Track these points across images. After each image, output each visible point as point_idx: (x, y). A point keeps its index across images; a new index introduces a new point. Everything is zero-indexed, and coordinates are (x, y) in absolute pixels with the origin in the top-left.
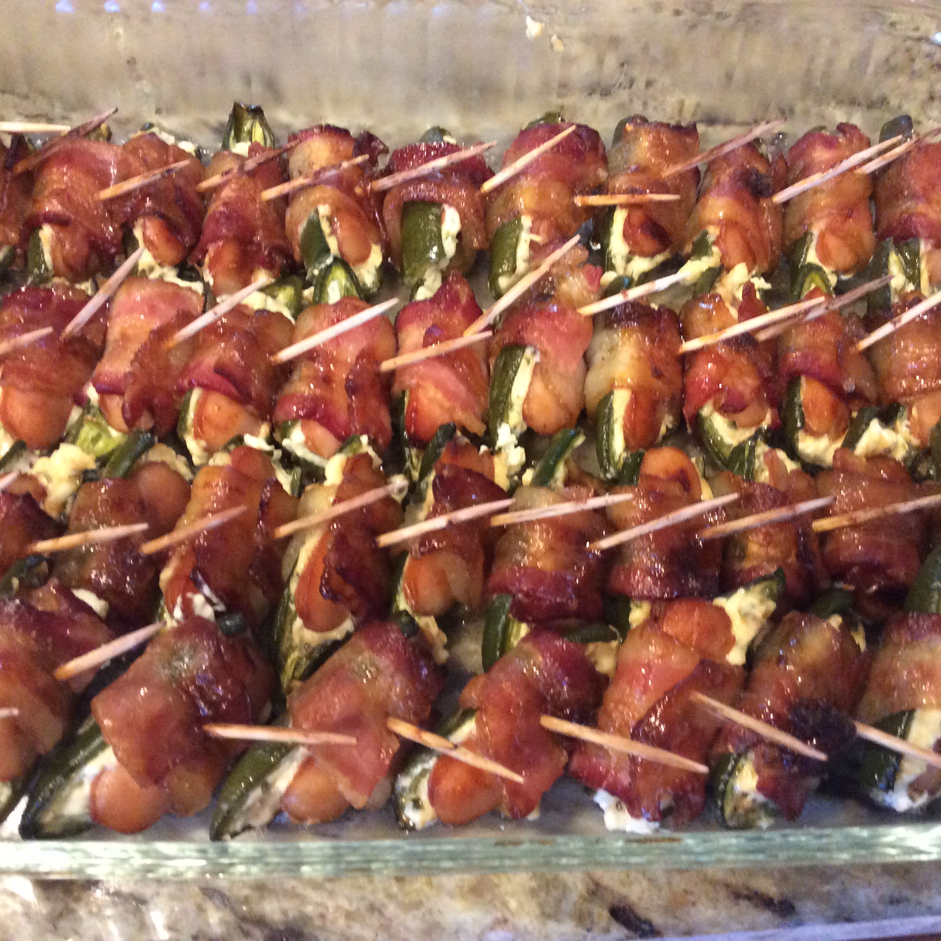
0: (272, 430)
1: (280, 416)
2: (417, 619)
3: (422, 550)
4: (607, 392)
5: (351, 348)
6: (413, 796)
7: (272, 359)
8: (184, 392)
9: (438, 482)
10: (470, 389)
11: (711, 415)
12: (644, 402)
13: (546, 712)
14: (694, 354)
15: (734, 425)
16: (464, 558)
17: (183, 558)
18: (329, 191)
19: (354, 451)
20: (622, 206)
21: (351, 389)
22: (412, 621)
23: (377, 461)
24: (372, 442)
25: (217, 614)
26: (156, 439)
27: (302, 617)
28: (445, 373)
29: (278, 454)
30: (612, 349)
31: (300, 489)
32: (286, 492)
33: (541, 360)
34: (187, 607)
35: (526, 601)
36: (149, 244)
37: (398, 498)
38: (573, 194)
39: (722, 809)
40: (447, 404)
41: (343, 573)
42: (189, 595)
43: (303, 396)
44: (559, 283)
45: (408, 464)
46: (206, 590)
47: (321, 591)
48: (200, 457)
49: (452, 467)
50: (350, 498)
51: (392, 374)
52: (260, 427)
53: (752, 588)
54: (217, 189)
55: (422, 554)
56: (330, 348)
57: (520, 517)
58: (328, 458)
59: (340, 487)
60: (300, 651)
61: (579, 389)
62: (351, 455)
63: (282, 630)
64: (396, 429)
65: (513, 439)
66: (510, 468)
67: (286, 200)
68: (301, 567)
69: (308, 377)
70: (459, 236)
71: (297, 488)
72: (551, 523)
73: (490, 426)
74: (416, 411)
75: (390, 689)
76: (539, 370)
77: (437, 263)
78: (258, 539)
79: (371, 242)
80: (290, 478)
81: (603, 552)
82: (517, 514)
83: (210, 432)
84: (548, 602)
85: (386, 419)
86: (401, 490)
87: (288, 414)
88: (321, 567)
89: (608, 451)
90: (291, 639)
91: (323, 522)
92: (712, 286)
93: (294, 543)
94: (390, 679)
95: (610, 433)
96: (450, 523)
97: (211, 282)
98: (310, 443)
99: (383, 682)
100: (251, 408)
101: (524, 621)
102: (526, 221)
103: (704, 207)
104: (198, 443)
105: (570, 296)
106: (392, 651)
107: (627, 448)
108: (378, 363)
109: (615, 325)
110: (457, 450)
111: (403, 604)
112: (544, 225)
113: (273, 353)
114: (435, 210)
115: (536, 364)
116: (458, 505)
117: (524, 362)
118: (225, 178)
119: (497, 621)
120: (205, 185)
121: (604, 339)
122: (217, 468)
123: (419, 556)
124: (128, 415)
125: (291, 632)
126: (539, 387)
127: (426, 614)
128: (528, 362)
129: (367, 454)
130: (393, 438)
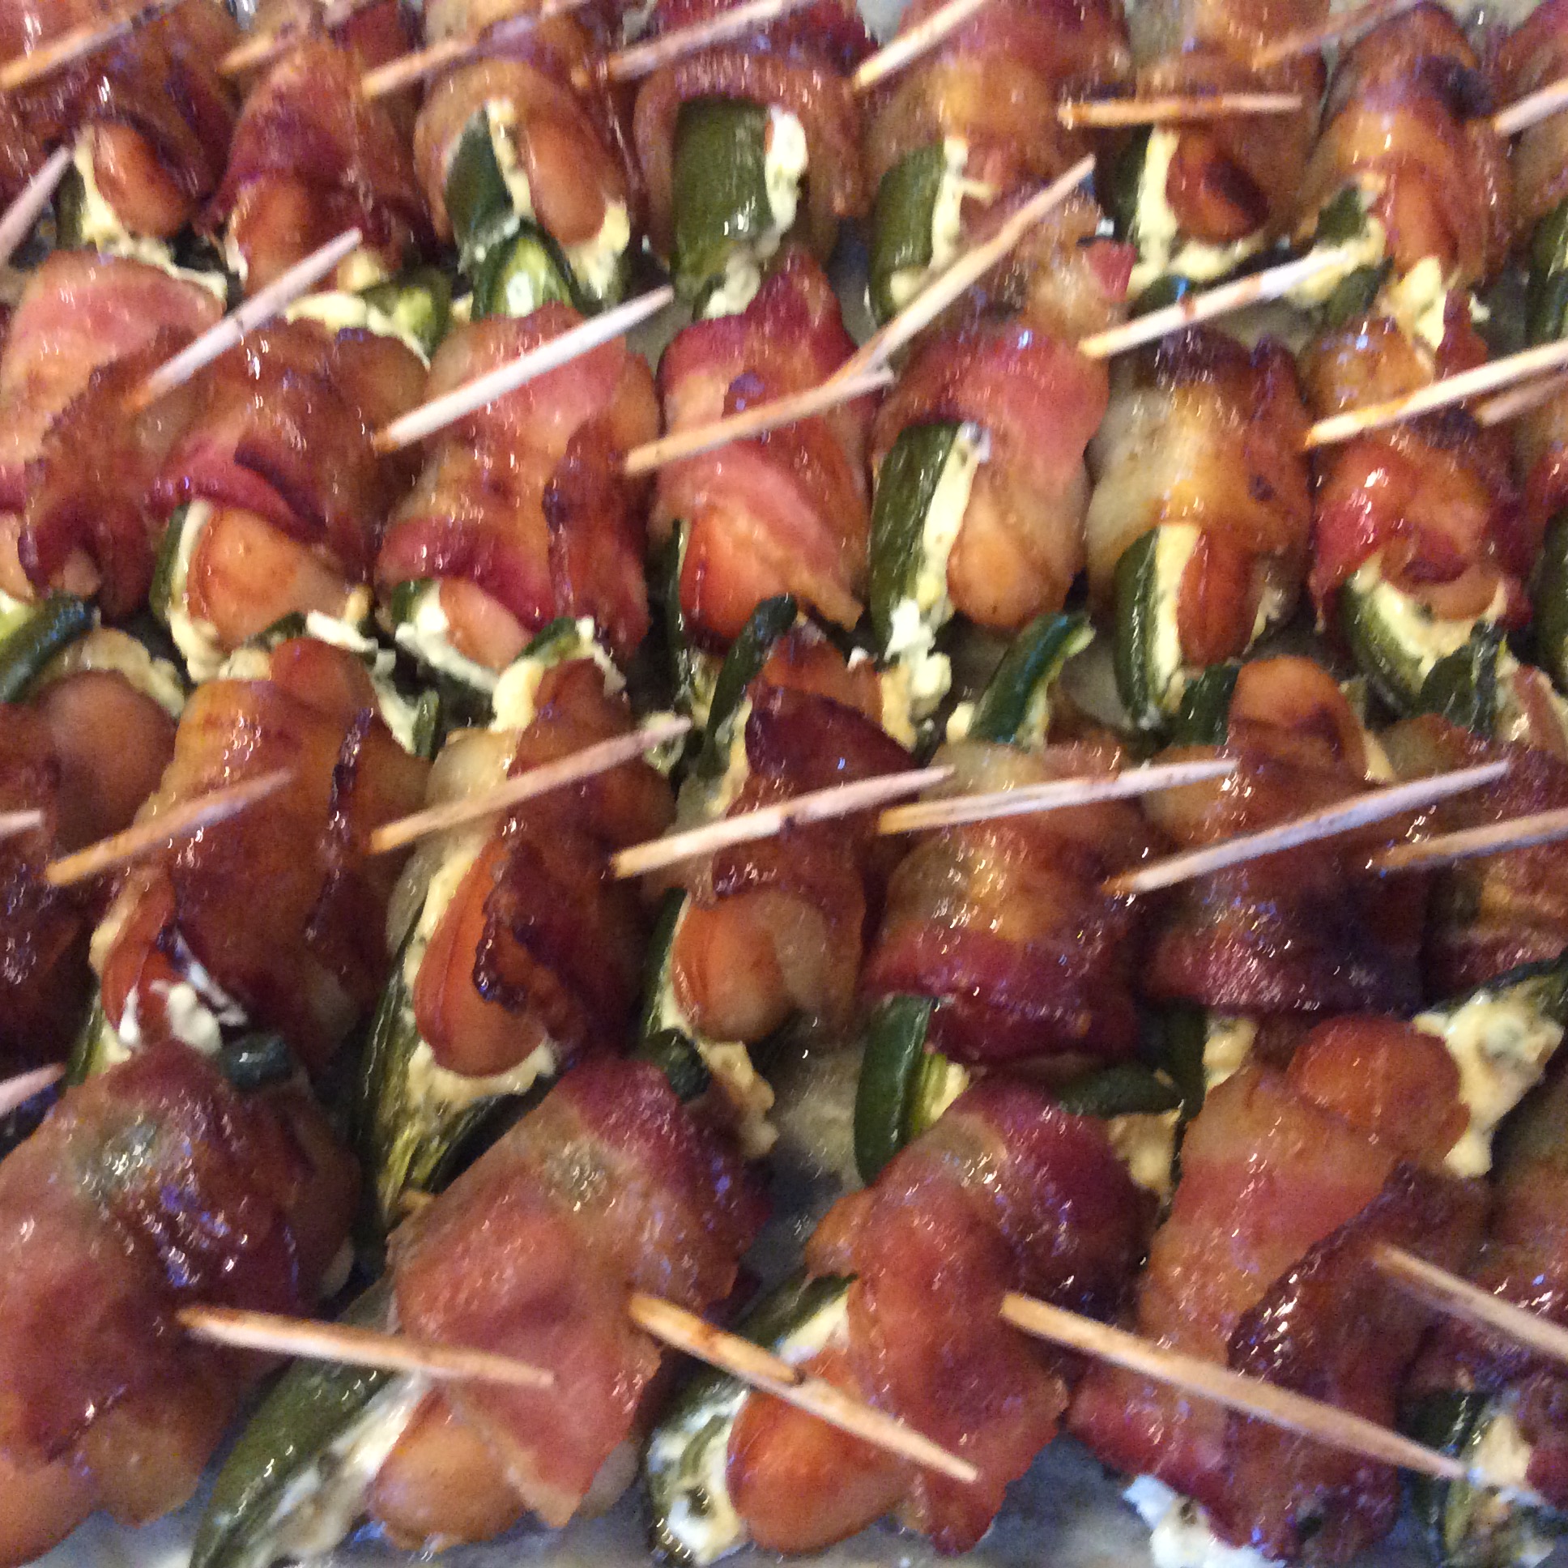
0: (374, 606)
1: (390, 568)
2: (702, 1047)
3: (721, 886)
4: (1144, 532)
5: (557, 418)
6: (688, 1482)
7: (375, 440)
8: (169, 510)
9: (758, 726)
10: (826, 518)
11: (1374, 588)
12: (1226, 556)
13: (1015, 1286)
14: (1338, 449)
15: (1427, 613)
16: (820, 907)
17: (145, 897)
18: (511, 71)
19: (562, 654)
20: (1167, 125)
21: (557, 511)
22: (695, 1058)
23: (615, 680)
24: (604, 637)
25: (228, 1033)
26: (97, 615)
27: (432, 1041)
28: (771, 482)
29: (386, 660)
30: (1155, 434)
31: (434, 740)
32: (399, 748)
33: (993, 453)
34: (153, 1016)
35: (964, 1012)
36: (108, 185)
37: (663, 765)
38: (1055, 99)
39: (1441, 1527)
40: (777, 553)
41: (530, 938)
42: (157, 986)
43: (443, 521)
44: (1035, 281)
45: (684, 689)
46: (197, 975)
47: (478, 985)
48: (204, 663)
49: (790, 693)
50: (549, 759)
51: (651, 480)
52: (347, 597)
53: (1506, 993)
54: (261, 70)
55: (722, 896)
56: (511, 417)
57: (952, 811)
58: (499, 672)
59: (528, 733)
60: (425, 1118)
61: (1076, 526)
62: (554, 663)
63: (384, 1071)
64: (659, 610)
65: (925, 636)
66: (916, 702)
67: (416, 95)
68: (429, 923)
69: (458, 481)
70: (804, 183)
71: (428, 742)
72: (1024, 827)
73: (873, 608)
74: (705, 565)
75: (640, 1227)
76: (986, 477)
77: (752, 241)
78: (330, 854)
79: (604, 195)
80: (413, 715)
81: (1145, 897)
82: (944, 805)
83: (226, 603)
84: (1016, 1017)
85: (634, 585)
86: (667, 747)
87: (408, 564)
88: (476, 925)
89: (1143, 667)
90: (403, 1094)
91: (485, 816)
92: (1370, 302)
93: (417, 865)
94: (639, 1204)
95: (1148, 627)
96: (790, 822)
97: (243, 271)
98: (459, 635)
99: (622, 1208)
100: (322, 550)
101: (957, 1061)
102: (956, 150)
103: (1349, 132)
104: (198, 631)
105: (1060, 312)
106: (644, 1133)
107: (1186, 661)
108: (621, 455)
109: (1164, 380)
110: (800, 657)
111: (670, 1015)
112: (994, 162)
113: (376, 425)
114: (751, 120)
115: (981, 467)
116: (806, 782)
117: (953, 460)
118: (281, 44)
119: (895, 1060)
120: (237, 59)
121: (1136, 410)
122: (237, 685)
123: (712, 900)
124: (33, 559)
125: (405, 1075)
126: (985, 520)
127: (724, 1037)
128: (964, 459)
129: (590, 662)
130: (652, 630)
